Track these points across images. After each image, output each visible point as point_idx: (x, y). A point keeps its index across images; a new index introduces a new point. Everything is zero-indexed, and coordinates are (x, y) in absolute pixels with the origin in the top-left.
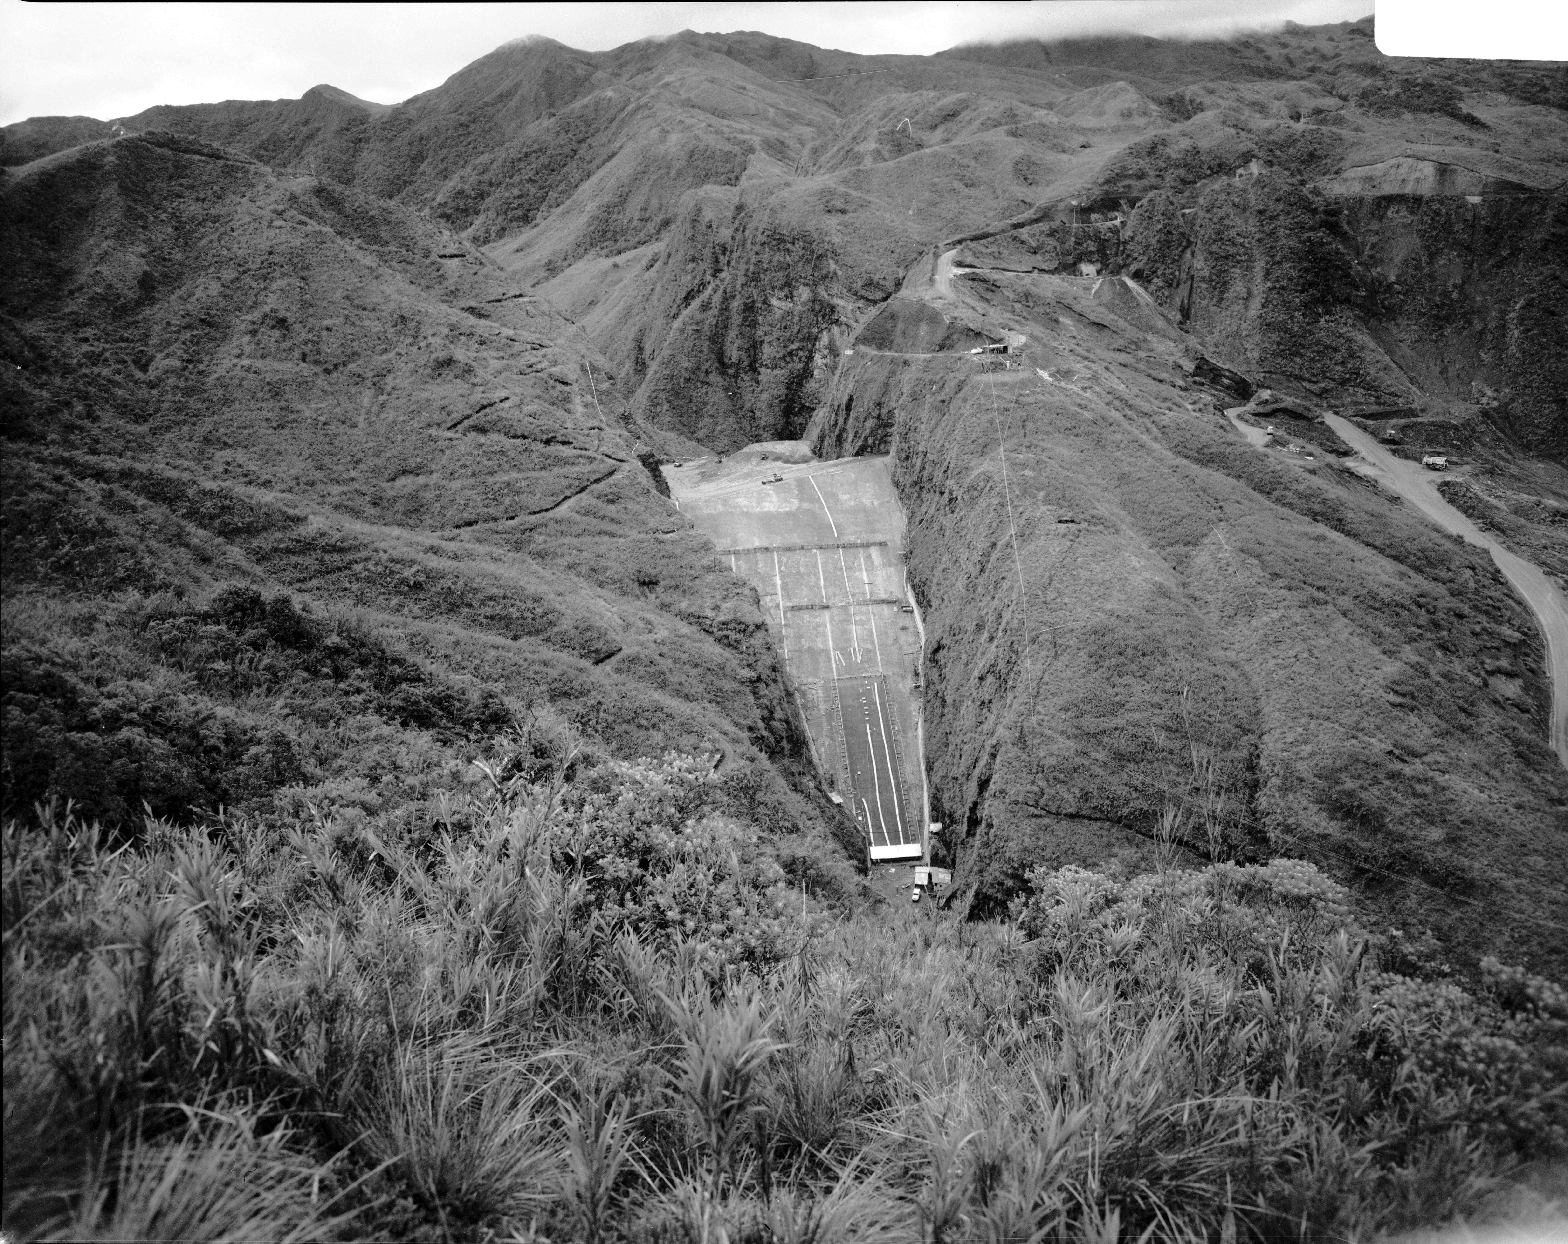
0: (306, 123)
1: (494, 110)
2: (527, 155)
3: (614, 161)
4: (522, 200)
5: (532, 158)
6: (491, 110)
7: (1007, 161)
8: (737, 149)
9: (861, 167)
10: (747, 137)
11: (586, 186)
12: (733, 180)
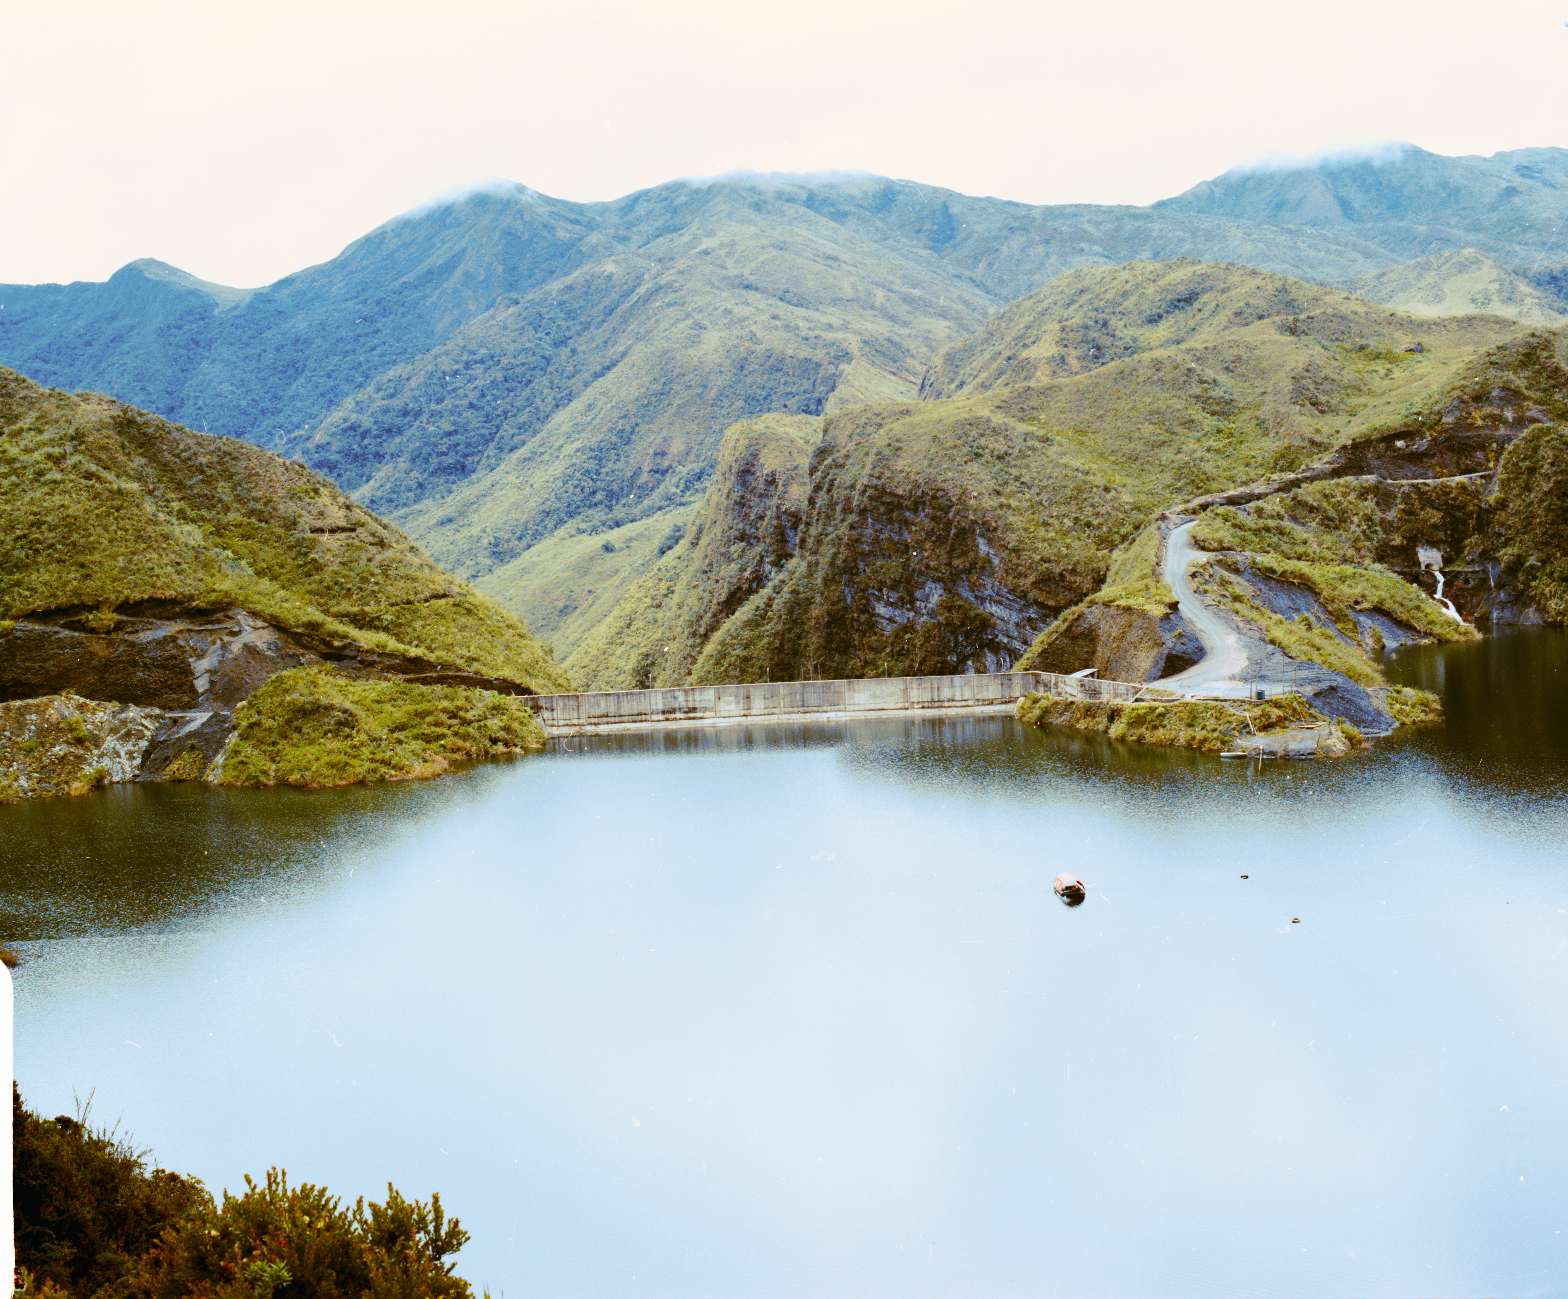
0: (113, 318)
1: (419, 295)
2: (468, 366)
3: (610, 376)
4: (455, 439)
5: (478, 369)
6: (412, 296)
7: (1281, 374)
8: (820, 354)
9: (1032, 384)
10: (840, 335)
11: (562, 418)
12: (814, 407)
